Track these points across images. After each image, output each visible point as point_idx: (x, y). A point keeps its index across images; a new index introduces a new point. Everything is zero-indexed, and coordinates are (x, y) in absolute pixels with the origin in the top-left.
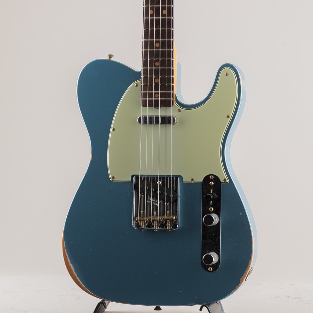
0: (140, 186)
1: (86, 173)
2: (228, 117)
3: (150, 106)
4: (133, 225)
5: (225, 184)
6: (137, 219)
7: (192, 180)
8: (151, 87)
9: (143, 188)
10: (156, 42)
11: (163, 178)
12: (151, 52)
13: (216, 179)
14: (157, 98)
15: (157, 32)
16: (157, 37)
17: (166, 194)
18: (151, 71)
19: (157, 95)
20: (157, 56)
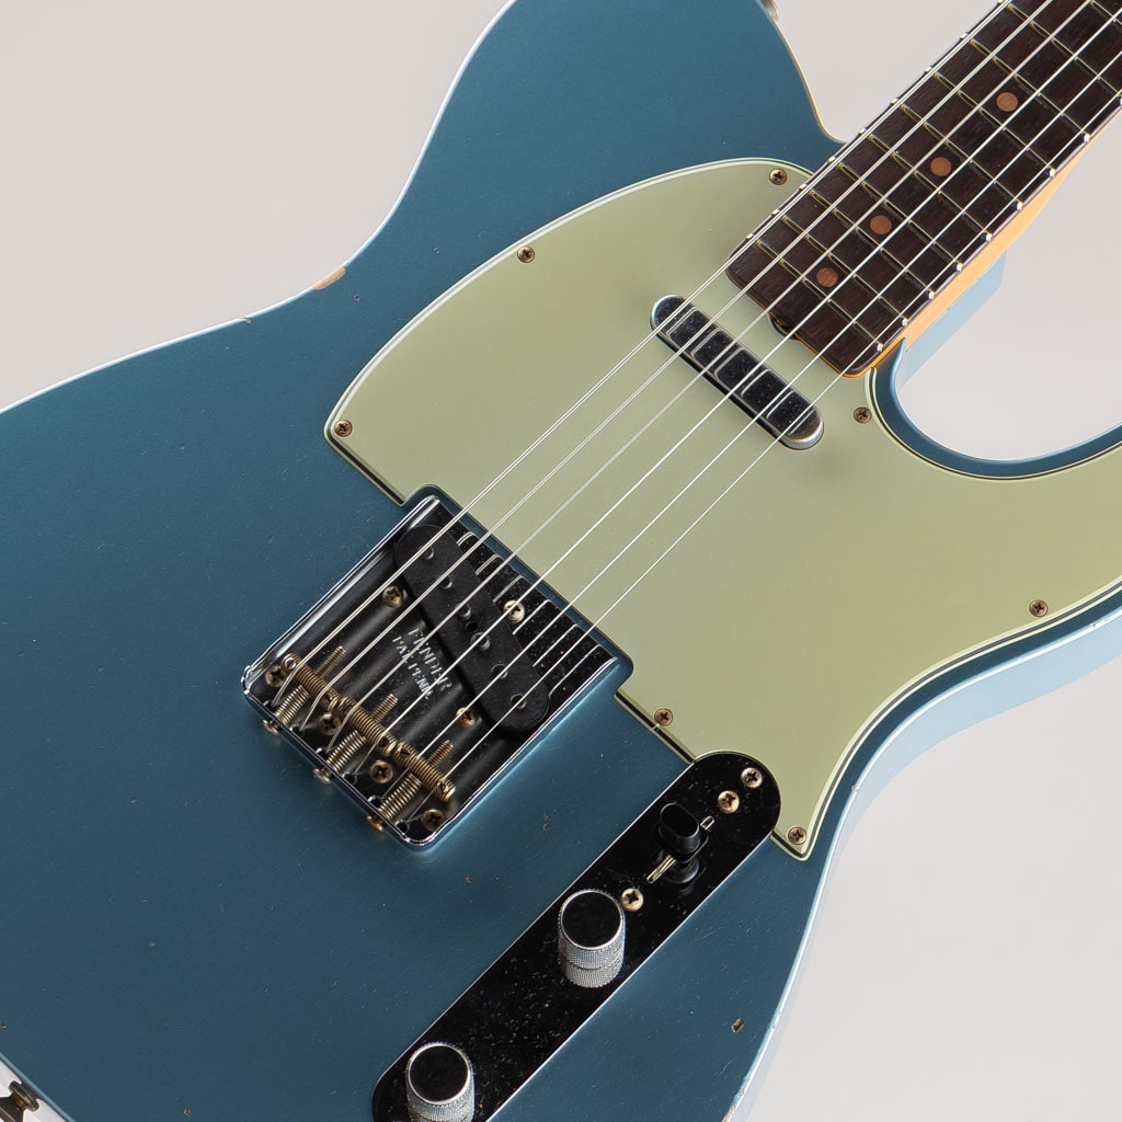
0: (429, 551)
1: (250, 315)
2: (1038, 608)
3: (761, 295)
4: (249, 669)
5: (783, 854)
6: (290, 663)
7: (664, 717)
8: (833, 227)
9: (429, 567)
10: (1012, 87)
11: (546, 604)
12: (958, 106)
13: (765, 803)
14: (821, 287)
15: (1053, 57)
16: (1037, 72)
17: (503, 673)
18: (892, 170)
19: (827, 278)
20: (969, 137)
